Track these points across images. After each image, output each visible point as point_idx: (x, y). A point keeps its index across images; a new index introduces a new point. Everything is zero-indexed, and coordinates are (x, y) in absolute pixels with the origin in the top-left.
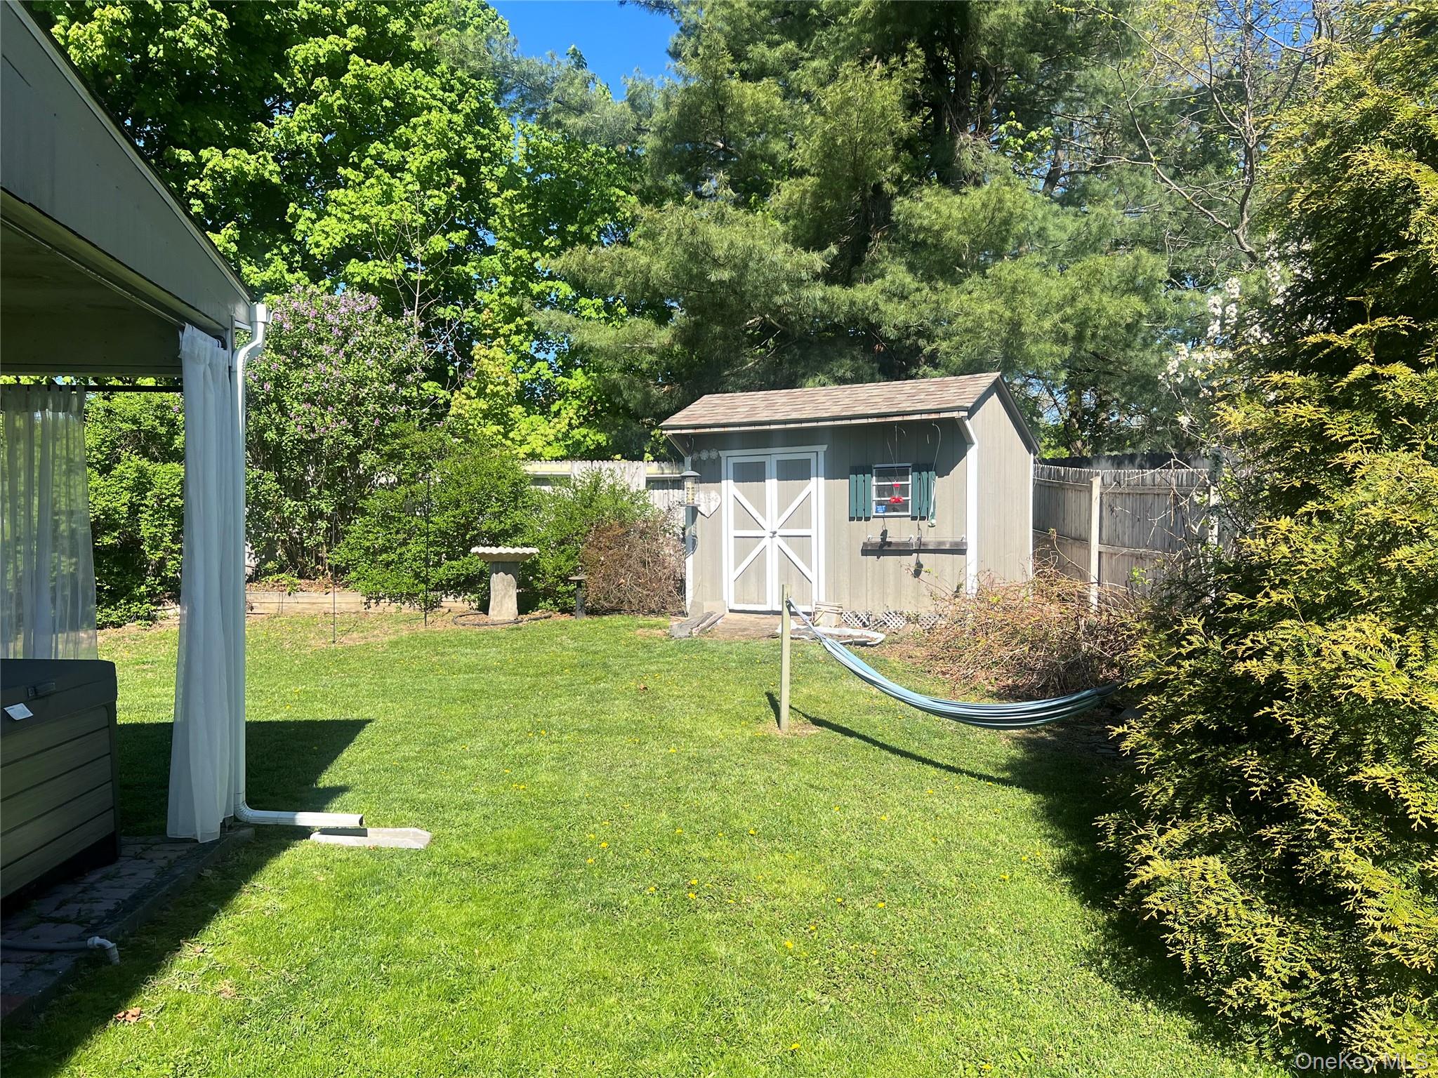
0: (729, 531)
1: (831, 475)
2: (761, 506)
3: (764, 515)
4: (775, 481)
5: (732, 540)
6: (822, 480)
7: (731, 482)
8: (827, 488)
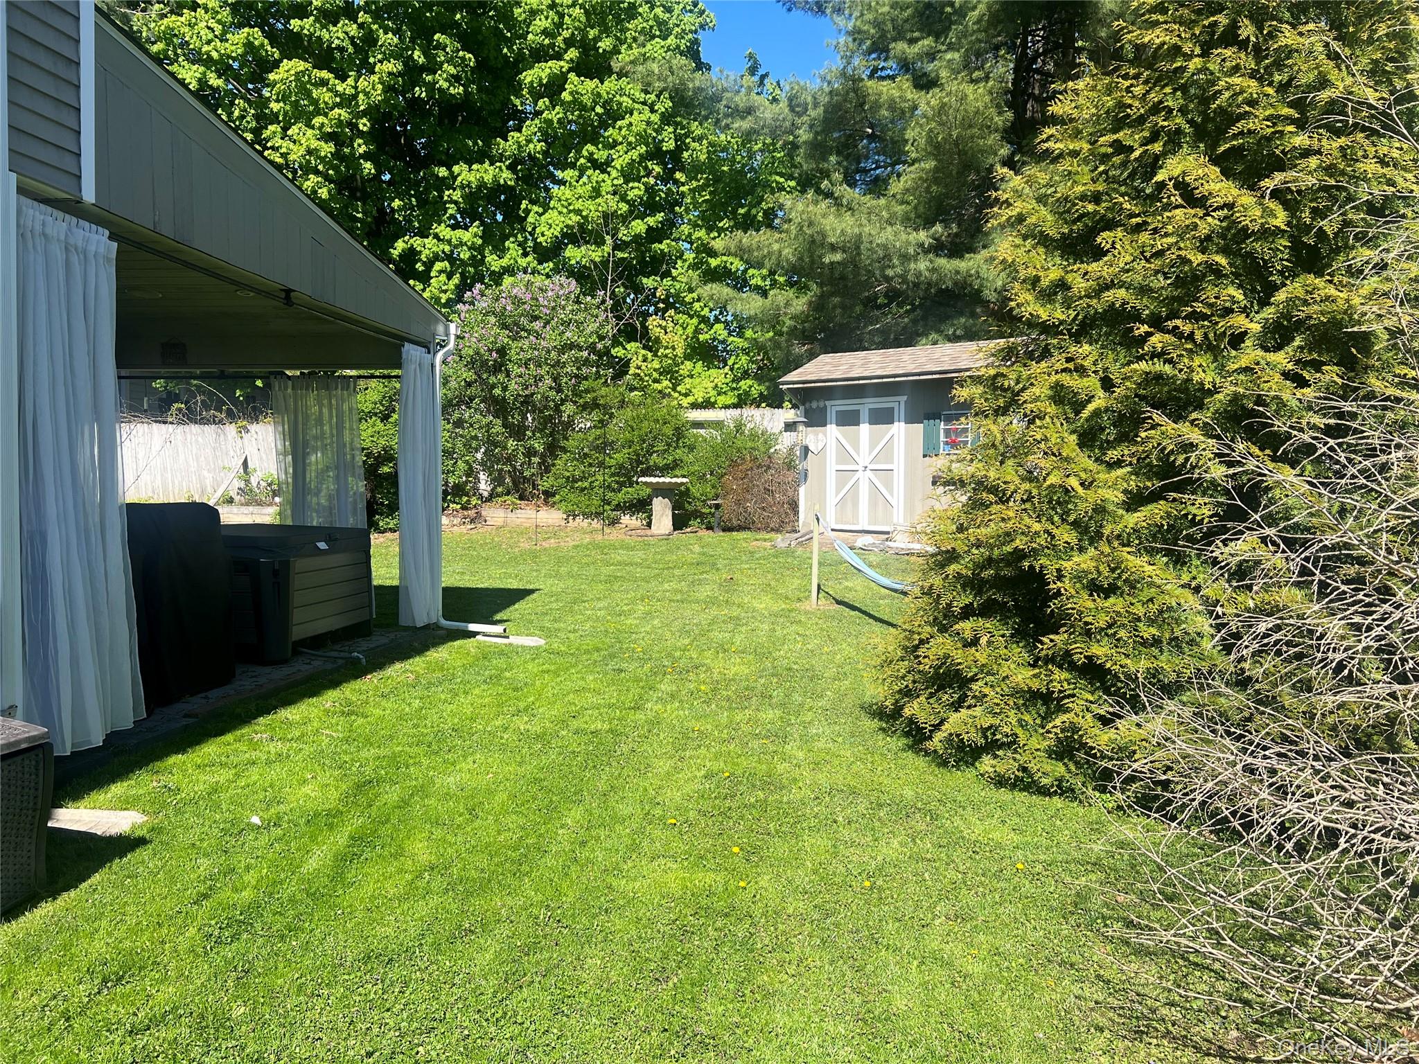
0: (832, 465)
1: (910, 420)
2: (856, 447)
3: (858, 451)
4: (867, 425)
5: (834, 473)
6: (902, 424)
7: (834, 426)
8: (907, 431)
